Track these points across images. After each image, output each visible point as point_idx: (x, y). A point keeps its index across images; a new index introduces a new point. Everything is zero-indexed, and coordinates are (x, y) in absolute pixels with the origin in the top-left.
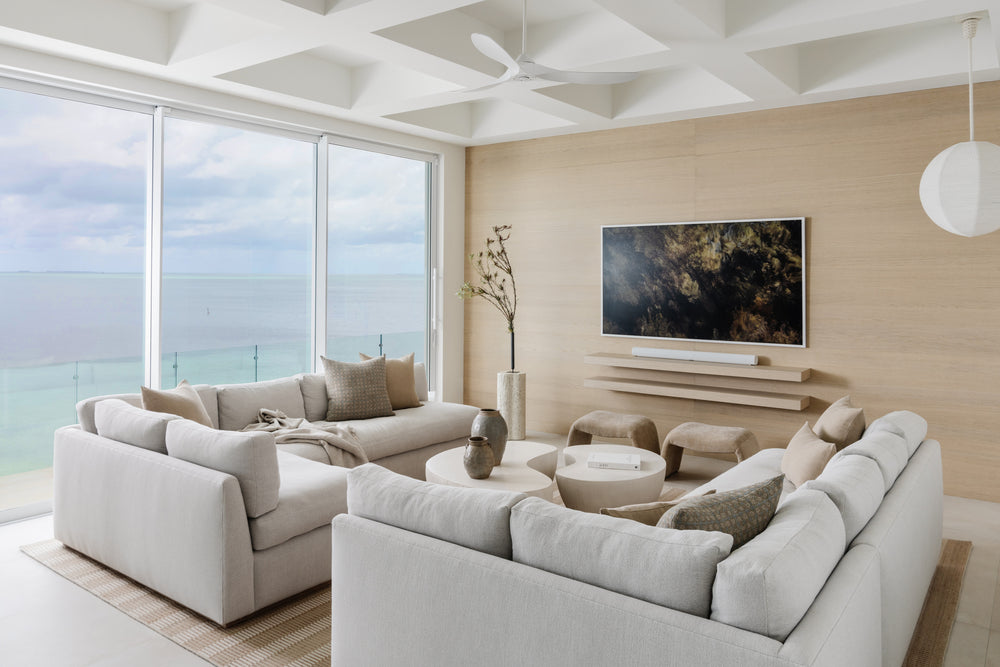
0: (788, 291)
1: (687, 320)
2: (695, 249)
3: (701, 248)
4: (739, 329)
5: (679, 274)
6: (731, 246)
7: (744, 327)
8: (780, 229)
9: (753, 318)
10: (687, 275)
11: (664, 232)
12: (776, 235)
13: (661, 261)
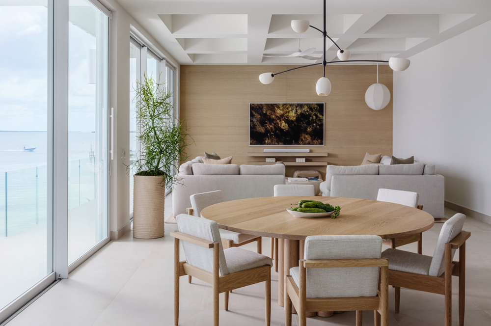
0: (318, 127)
1: (283, 137)
2: (286, 112)
3: (289, 112)
4: (302, 140)
5: (280, 121)
6: (299, 111)
7: (304, 139)
8: (316, 106)
9: (307, 136)
10: (283, 122)
11: (275, 106)
12: (314, 108)
13: (274, 117)
